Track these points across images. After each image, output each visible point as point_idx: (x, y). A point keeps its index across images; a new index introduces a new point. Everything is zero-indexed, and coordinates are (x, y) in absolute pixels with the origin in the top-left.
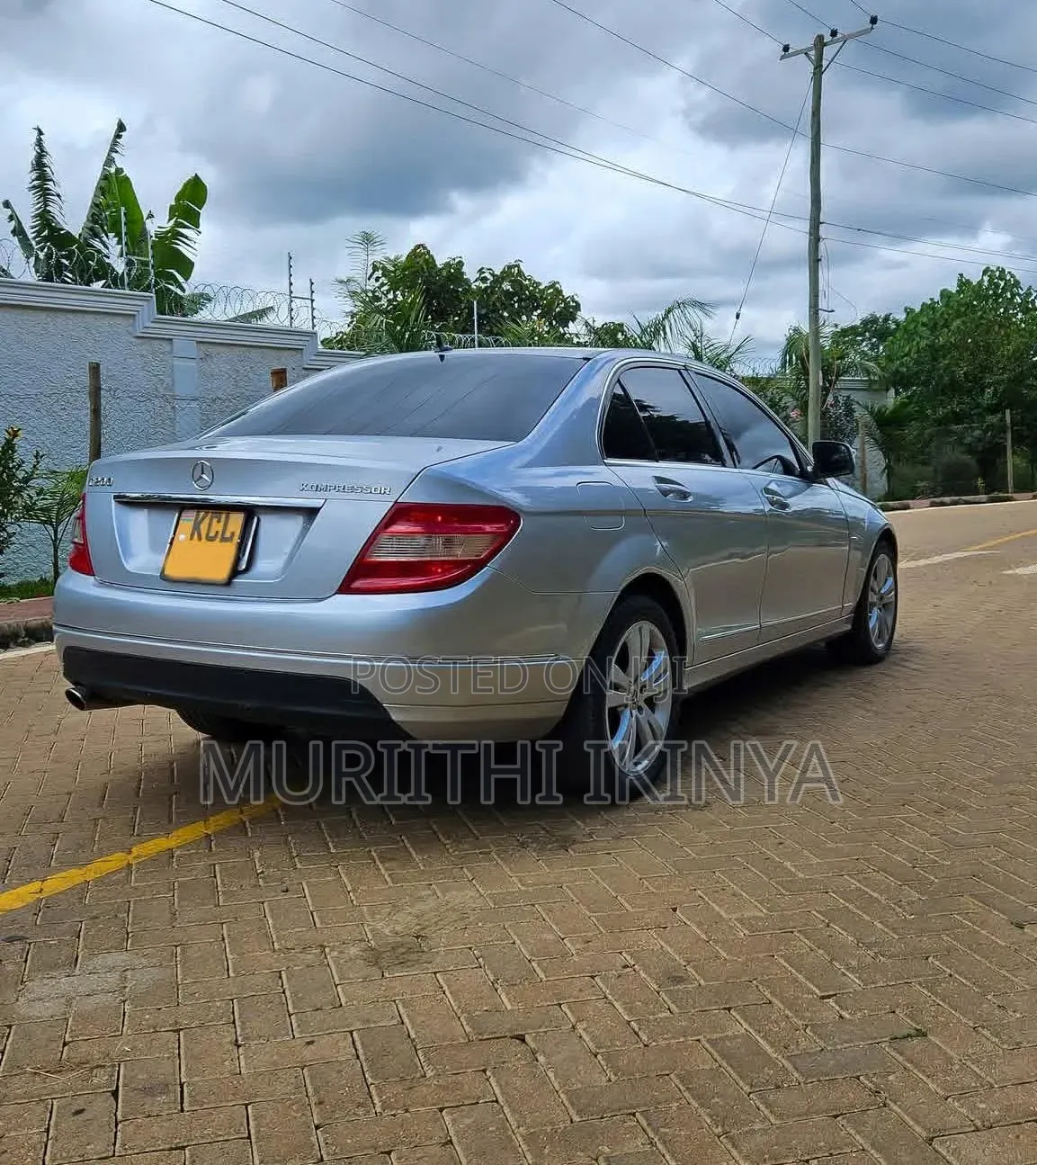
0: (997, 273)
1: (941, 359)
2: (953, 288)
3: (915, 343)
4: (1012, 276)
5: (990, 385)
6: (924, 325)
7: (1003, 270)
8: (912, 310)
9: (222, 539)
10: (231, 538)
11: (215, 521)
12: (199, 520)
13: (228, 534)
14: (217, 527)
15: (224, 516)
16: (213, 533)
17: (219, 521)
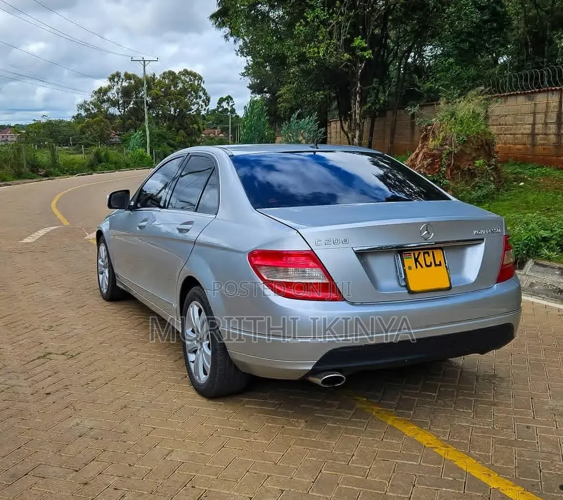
9: (436, 265)
10: (440, 265)
11: (426, 255)
12: (416, 257)
13: (438, 263)
14: (429, 259)
15: (430, 252)
16: (428, 264)
17: (429, 256)
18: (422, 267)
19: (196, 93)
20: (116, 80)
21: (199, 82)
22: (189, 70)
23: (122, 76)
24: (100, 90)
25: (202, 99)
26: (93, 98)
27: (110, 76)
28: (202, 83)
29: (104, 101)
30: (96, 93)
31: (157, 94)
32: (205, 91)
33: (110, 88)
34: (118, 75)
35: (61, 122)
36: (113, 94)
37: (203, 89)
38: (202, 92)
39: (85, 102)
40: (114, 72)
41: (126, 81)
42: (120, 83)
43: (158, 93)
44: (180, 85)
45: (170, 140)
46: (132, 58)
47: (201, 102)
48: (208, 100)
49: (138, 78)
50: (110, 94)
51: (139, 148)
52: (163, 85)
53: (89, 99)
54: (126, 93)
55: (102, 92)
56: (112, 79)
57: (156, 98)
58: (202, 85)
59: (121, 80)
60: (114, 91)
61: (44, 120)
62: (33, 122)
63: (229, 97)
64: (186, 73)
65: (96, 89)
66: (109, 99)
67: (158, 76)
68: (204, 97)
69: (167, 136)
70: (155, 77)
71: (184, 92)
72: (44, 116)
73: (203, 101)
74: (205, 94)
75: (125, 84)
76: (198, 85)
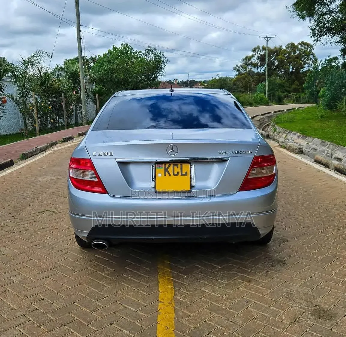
0: (126, 45)
1: (114, 73)
2: (112, 49)
3: (103, 68)
4: (131, 46)
5: (130, 82)
6: (105, 61)
7: (128, 45)
8: (101, 56)
9: (182, 175)
10: (186, 174)
11: (175, 167)
12: (167, 168)
13: (184, 173)
14: (177, 170)
15: (179, 165)
16: (176, 173)
17: (178, 168)
18: (170, 175)
19: (308, 56)
20: (257, 51)
21: (310, 49)
22: (305, 42)
23: (261, 48)
24: (246, 58)
25: (312, 60)
26: (242, 63)
27: (253, 48)
28: (313, 50)
29: (249, 65)
30: (244, 60)
31: (282, 59)
32: (314, 55)
33: (253, 56)
34: (258, 48)
35: (227, 78)
36: (254, 60)
37: (313, 54)
38: (312, 56)
39: (237, 66)
40: (256, 46)
41: (262, 51)
42: (259, 53)
43: (282, 57)
44: (298, 52)
45: (286, 88)
46: (260, 37)
47: (311, 62)
48: (316, 60)
49: (270, 49)
50: (252, 60)
51: (260, 93)
52: (286, 52)
53: (240, 64)
54: (262, 59)
55: (248, 59)
56: (254, 50)
57: (281, 61)
58: (313, 51)
59: (260, 51)
60: (255, 58)
61: (218, 78)
62: (212, 79)
63: (336, 57)
64: (303, 43)
65: (244, 57)
66: (252, 63)
67: (284, 47)
68: (313, 59)
69: (285, 85)
70: (282, 48)
71: (299, 57)
72: (218, 75)
73: (313, 62)
74: (314, 56)
75: (262, 53)
76: (310, 51)
